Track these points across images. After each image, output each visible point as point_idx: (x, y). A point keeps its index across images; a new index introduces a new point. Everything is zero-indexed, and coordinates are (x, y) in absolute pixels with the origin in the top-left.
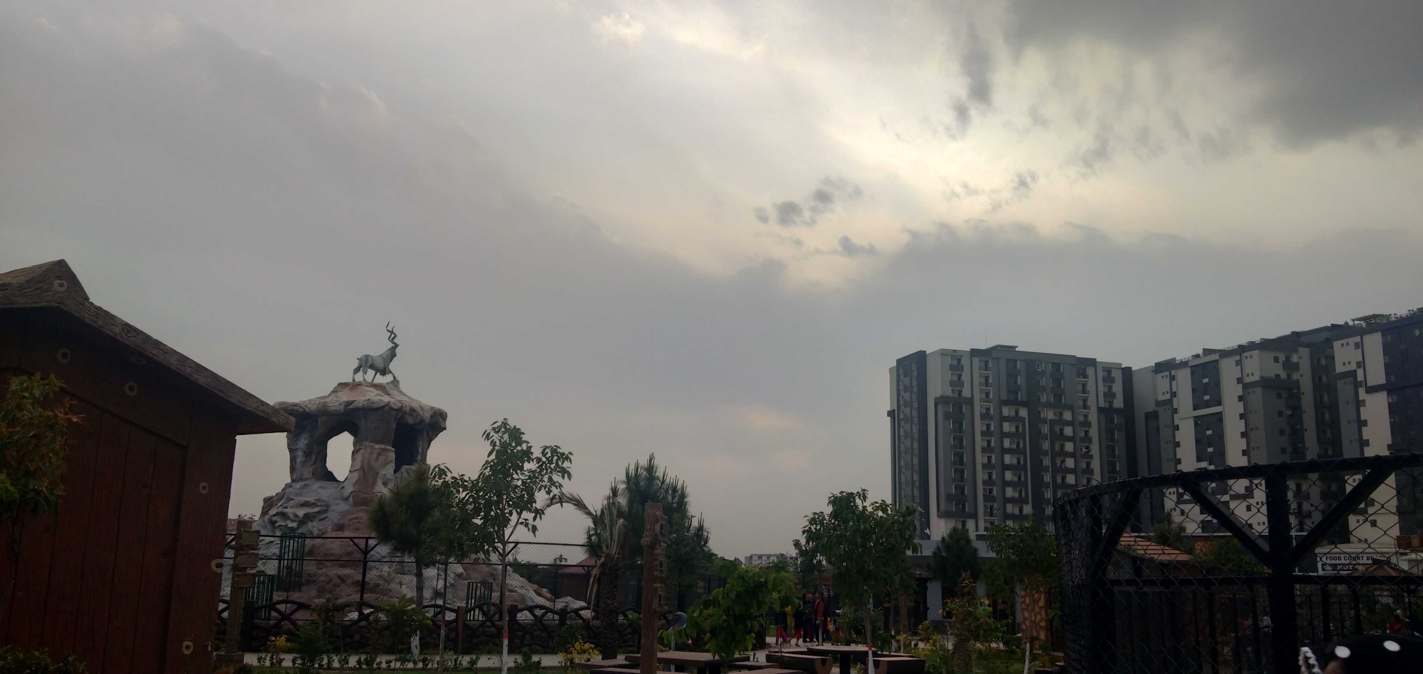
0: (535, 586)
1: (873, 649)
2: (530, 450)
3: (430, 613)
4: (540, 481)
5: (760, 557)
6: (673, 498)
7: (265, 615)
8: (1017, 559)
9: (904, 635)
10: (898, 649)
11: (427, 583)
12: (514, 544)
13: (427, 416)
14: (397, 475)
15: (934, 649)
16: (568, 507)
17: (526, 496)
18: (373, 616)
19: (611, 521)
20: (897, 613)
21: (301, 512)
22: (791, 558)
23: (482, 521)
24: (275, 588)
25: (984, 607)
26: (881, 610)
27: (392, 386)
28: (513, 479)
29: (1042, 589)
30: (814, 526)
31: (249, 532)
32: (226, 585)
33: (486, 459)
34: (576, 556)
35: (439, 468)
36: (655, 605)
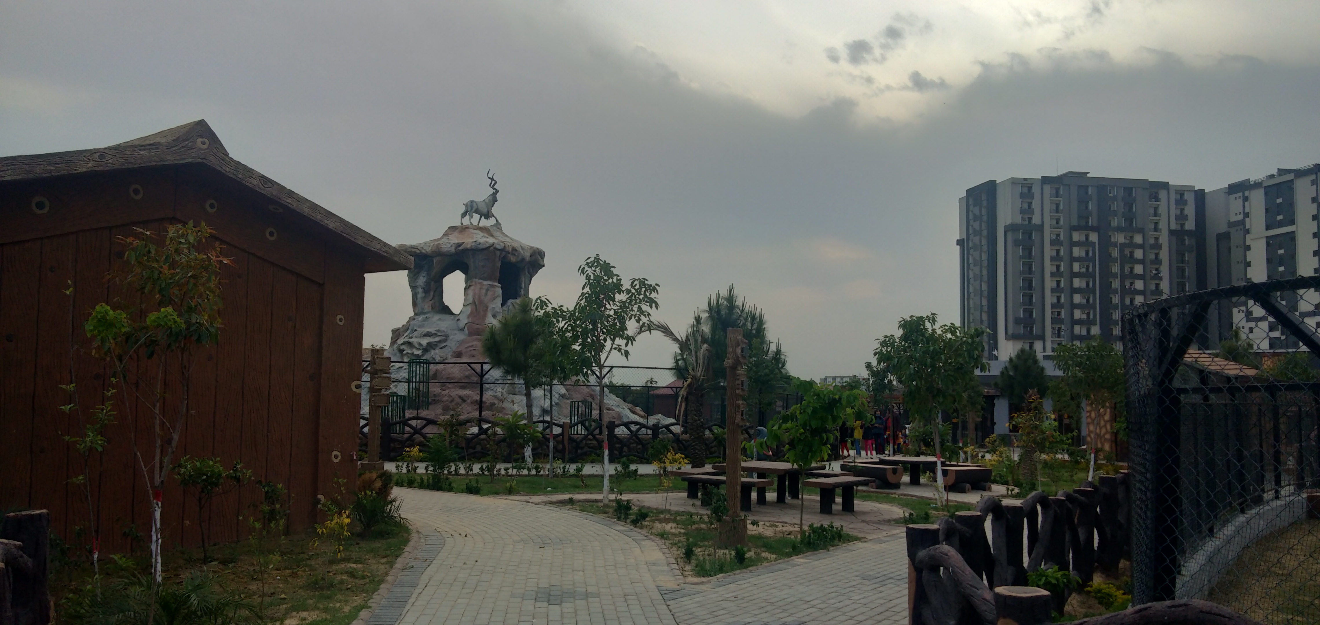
0: (630, 405)
1: (942, 459)
2: (620, 282)
3: (540, 427)
4: (630, 310)
5: (834, 378)
6: (752, 324)
7: (400, 430)
8: (1083, 376)
9: (972, 447)
10: (966, 460)
11: (535, 403)
12: (609, 368)
13: (527, 255)
14: (504, 308)
15: (1001, 459)
16: (657, 334)
17: (618, 324)
18: (491, 430)
19: (696, 346)
20: (965, 428)
21: (425, 342)
22: (864, 379)
23: (581, 347)
24: (406, 407)
25: (1049, 422)
26: (949, 424)
27: (495, 228)
28: (606, 308)
29: (1107, 404)
30: (885, 348)
31: (382, 358)
32: (364, 404)
33: (582, 292)
34: (666, 379)
35: (541, 300)
36: (738, 419)
